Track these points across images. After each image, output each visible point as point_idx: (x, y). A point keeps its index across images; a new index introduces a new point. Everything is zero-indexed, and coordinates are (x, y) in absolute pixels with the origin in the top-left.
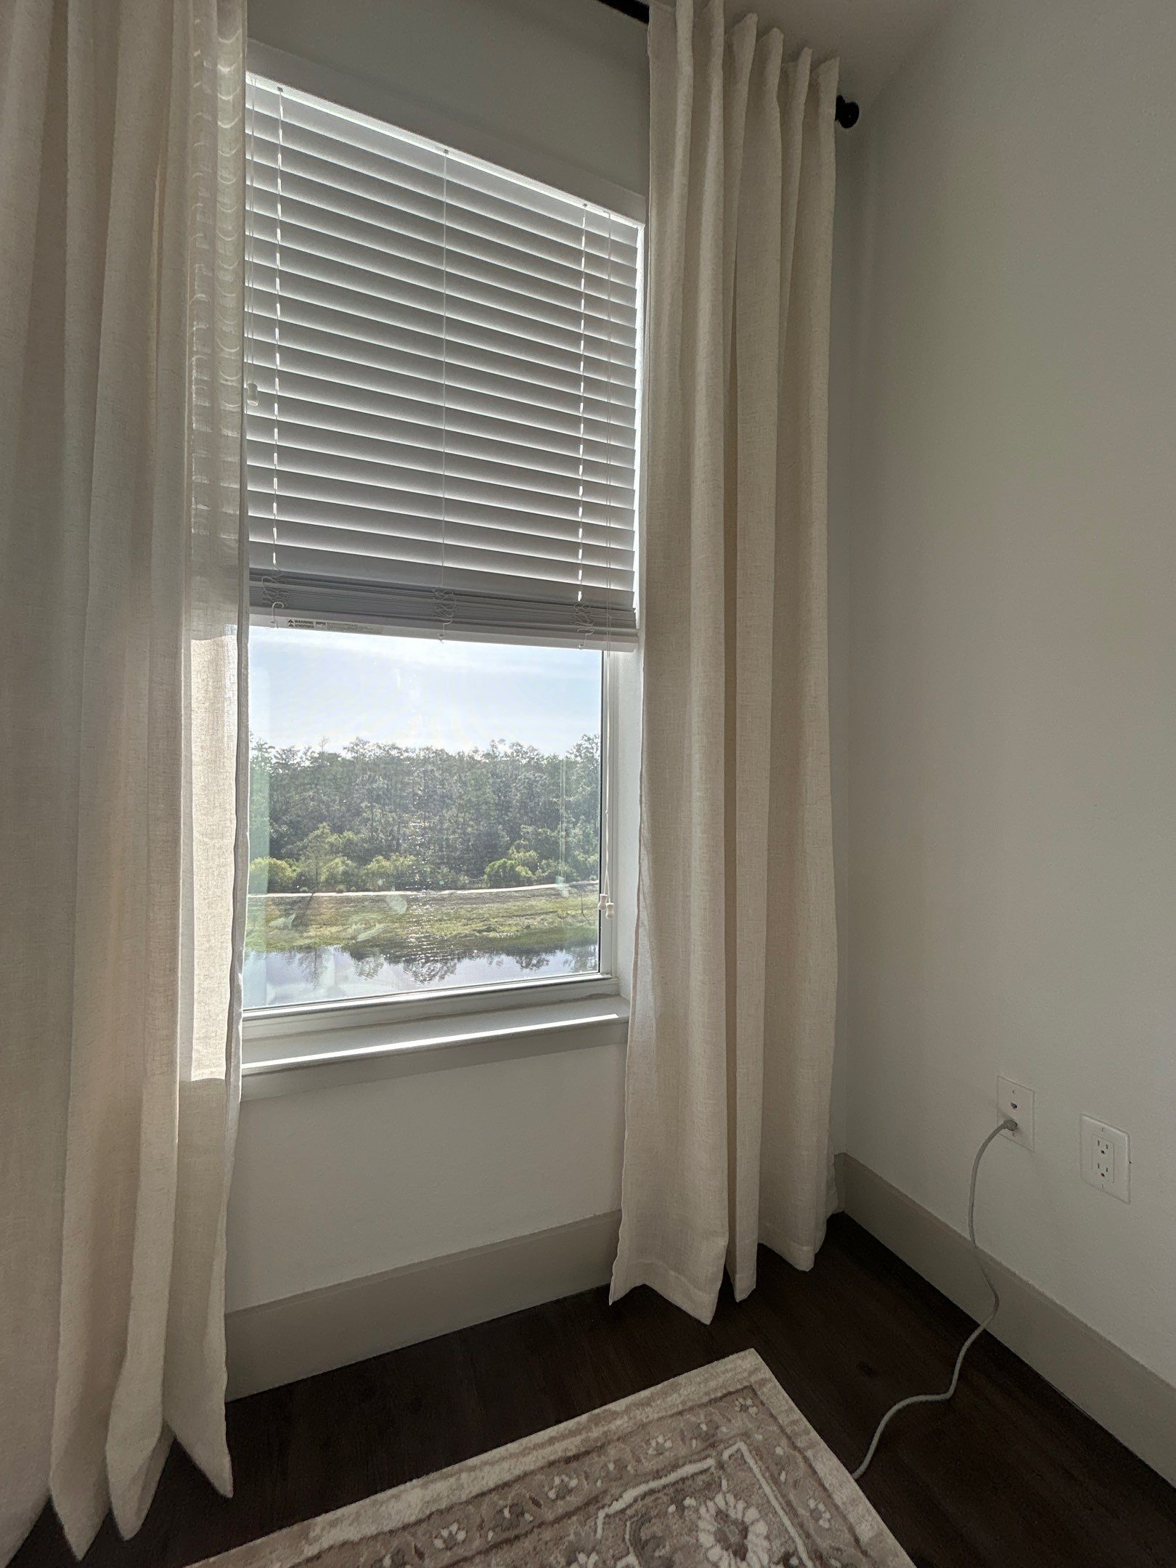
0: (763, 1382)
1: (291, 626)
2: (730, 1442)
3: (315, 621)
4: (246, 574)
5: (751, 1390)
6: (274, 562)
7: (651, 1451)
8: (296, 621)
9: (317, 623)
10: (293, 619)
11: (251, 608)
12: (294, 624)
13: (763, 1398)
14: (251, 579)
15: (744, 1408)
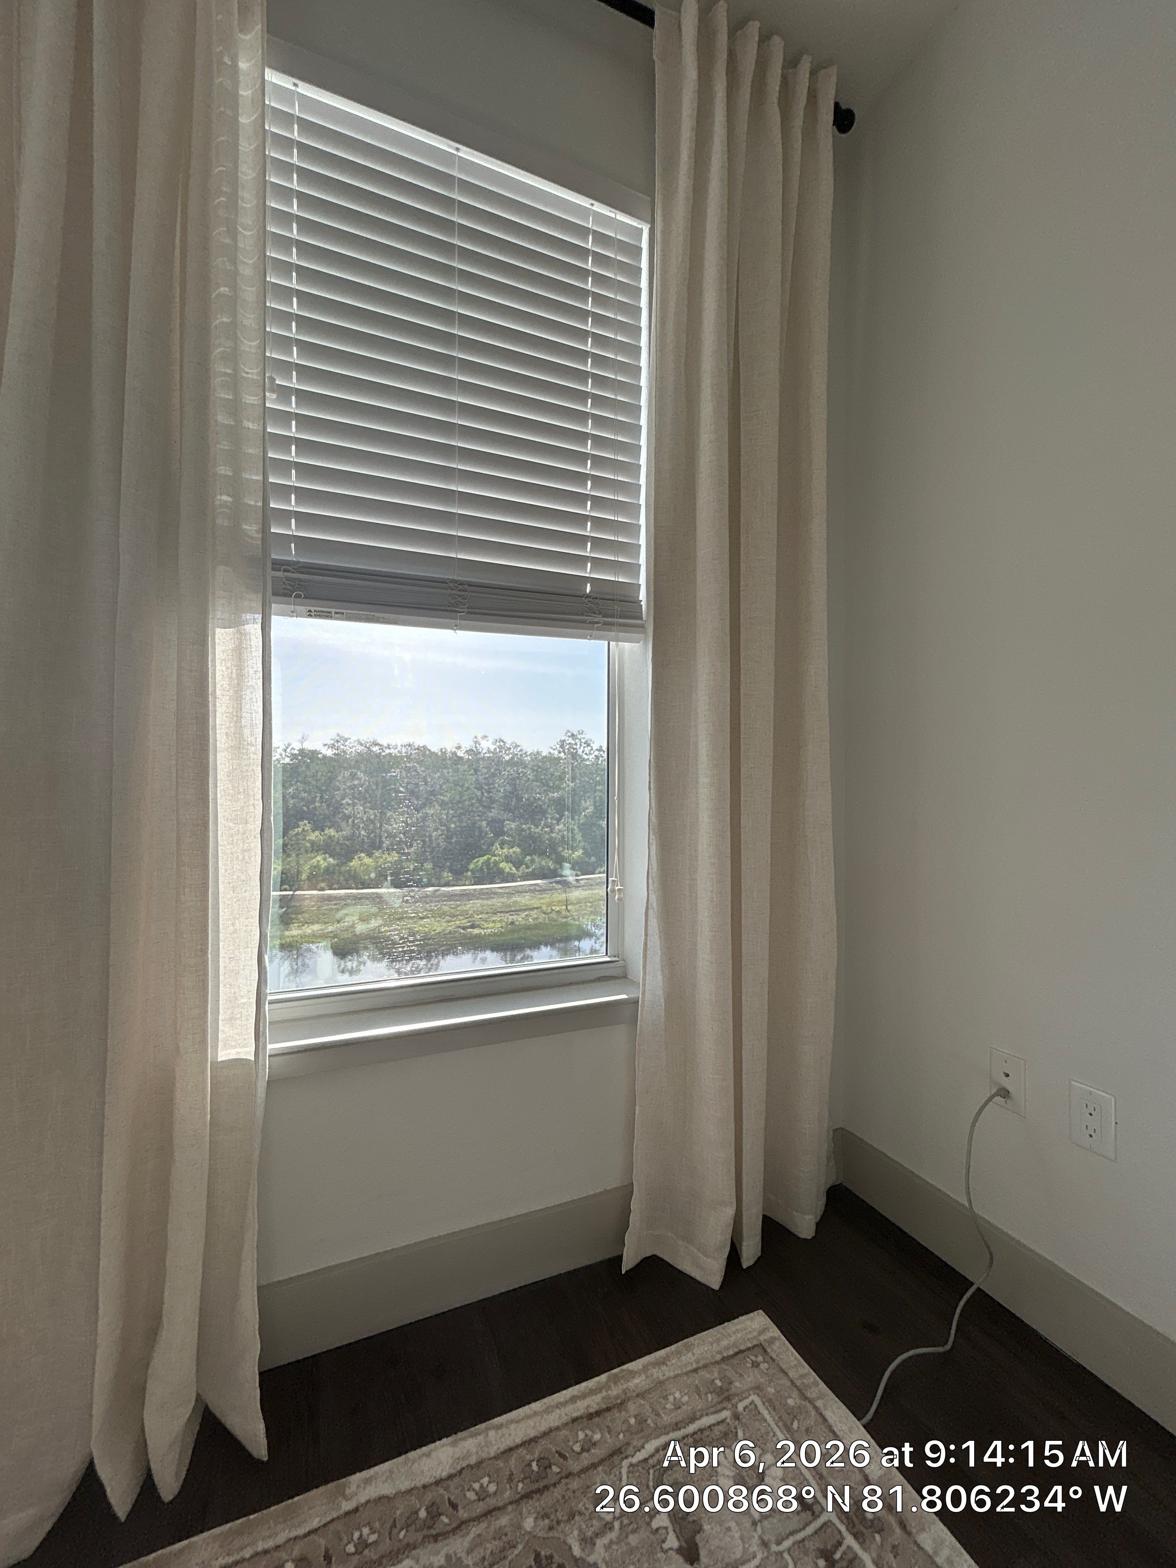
0: (772, 1341)
1: (310, 616)
2: (744, 1396)
3: (333, 611)
4: (269, 565)
5: (761, 1348)
6: (293, 553)
7: (669, 1406)
8: (315, 611)
9: (336, 613)
10: (312, 609)
11: (273, 598)
12: (313, 614)
13: (774, 1355)
14: (273, 569)
15: (755, 1365)
